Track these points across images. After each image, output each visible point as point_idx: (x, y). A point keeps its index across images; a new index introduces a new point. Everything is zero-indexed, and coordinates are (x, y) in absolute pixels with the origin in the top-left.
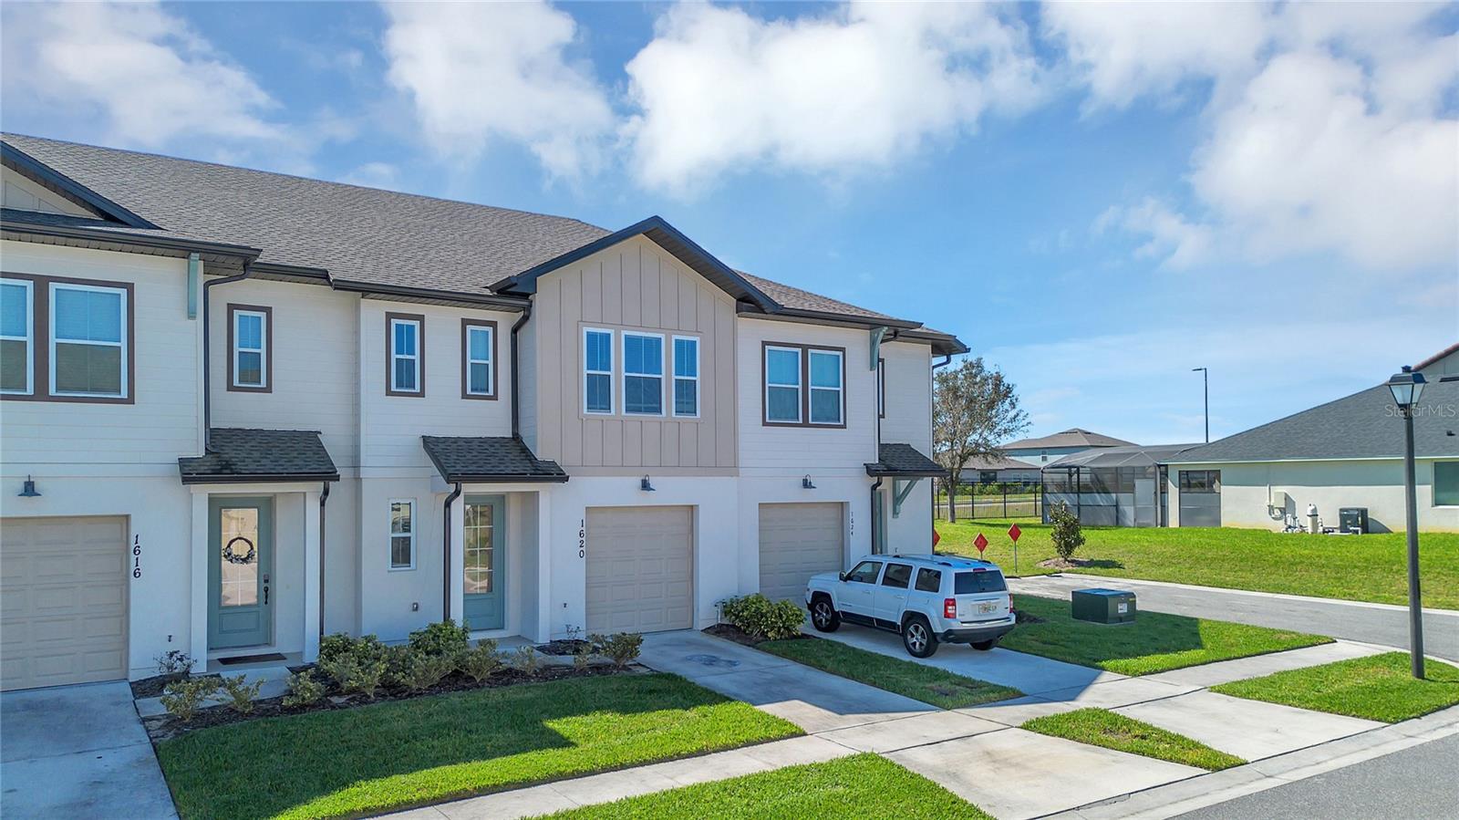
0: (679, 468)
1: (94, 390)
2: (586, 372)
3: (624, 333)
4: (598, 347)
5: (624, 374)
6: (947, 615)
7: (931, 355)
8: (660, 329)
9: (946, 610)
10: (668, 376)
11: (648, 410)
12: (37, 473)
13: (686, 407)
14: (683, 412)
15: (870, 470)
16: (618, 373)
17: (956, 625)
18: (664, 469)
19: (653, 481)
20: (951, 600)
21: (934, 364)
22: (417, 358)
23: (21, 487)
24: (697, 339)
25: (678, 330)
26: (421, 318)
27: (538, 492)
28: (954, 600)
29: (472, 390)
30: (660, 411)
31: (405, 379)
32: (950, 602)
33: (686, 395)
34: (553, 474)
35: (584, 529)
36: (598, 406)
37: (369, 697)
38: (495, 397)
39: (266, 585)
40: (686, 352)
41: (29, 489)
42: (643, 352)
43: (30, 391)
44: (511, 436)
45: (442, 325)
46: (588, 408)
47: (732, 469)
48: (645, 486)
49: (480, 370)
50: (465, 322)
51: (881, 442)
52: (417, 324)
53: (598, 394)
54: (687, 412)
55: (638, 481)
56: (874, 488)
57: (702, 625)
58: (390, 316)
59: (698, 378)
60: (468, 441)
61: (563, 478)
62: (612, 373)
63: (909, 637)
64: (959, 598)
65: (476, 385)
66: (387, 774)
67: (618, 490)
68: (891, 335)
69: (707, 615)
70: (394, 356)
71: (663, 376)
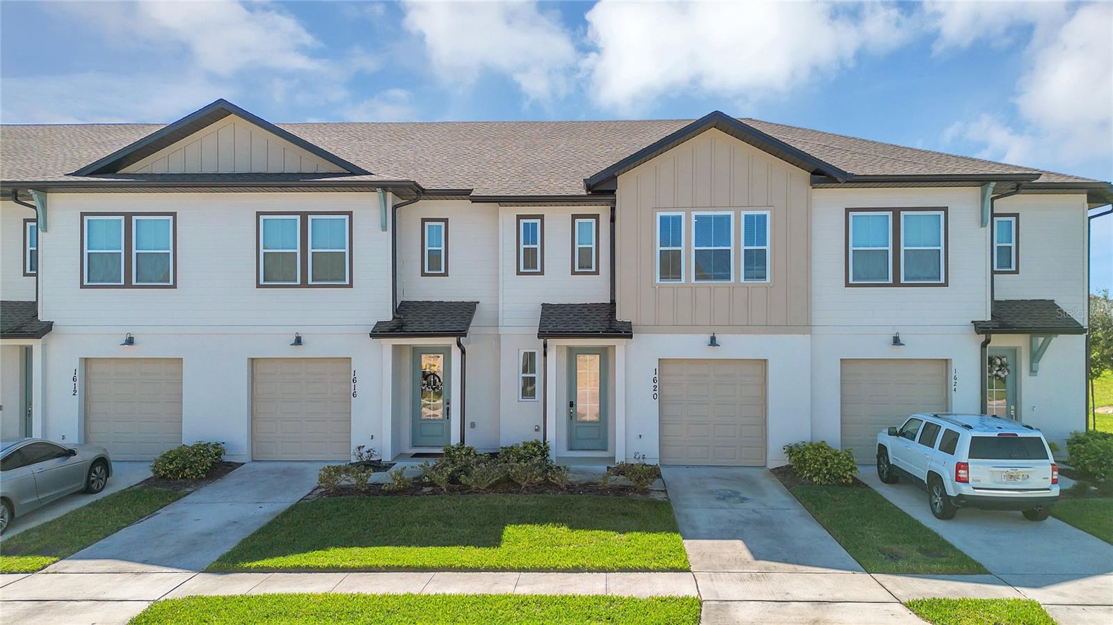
0: (748, 327)
1: (332, 280)
2: (659, 249)
3: (694, 214)
4: (670, 228)
5: (694, 248)
6: (958, 479)
7: (1087, 205)
8: (730, 207)
9: (957, 473)
10: (737, 246)
11: (717, 278)
12: (302, 332)
13: (755, 273)
14: (753, 278)
15: (980, 327)
16: (688, 248)
17: (966, 490)
18: (734, 327)
19: (718, 338)
20: (963, 464)
21: (1089, 216)
22: (538, 246)
23: (293, 339)
24: (768, 213)
25: (749, 207)
26: (541, 217)
27: (615, 346)
28: (967, 464)
29: (579, 268)
30: (728, 278)
31: (530, 262)
32: (960, 466)
33: (755, 262)
34: (625, 332)
35: (657, 376)
36: (671, 276)
37: (442, 490)
38: (597, 273)
39: (448, 406)
40: (755, 227)
41: (298, 341)
42: (713, 228)
43: (299, 282)
44: (609, 302)
45: (557, 220)
46: (660, 278)
47: (804, 325)
48: (713, 342)
49: (585, 253)
50: (574, 217)
51: (996, 298)
52: (538, 221)
53: (670, 266)
54: (757, 278)
55: (707, 338)
56: (984, 345)
57: (772, 465)
58: (519, 217)
59: (768, 248)
60: (572, 306)
61: (629, 335)
62: (683, 248)
63: (934, 497)
64: (972, 463)
65: (583, 264)
66: (427, 544)
67: (690, 346)
68: (1014, 189)
69: (777, 458)
70: (522, 247)
71: (732, 248)
